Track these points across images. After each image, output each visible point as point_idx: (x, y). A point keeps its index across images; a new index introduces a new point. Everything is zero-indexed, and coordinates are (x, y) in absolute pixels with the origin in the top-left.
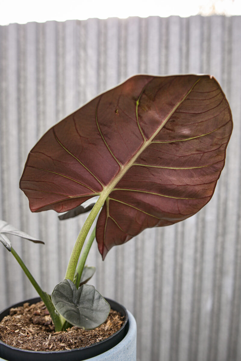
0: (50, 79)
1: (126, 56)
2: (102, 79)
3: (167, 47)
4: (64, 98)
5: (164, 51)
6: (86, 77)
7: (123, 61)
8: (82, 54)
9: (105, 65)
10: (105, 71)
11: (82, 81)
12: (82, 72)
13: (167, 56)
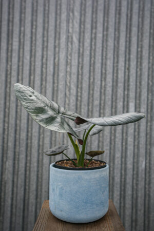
0: (52, 28)
1: (96, 17)
2: (82, 30)
3: (120, 14)
4: (59, 39)
5: (117, 16)
6: (73, 28)
7: (94, 20)
8: (71, 14)
9: (84, 22)
10: (84, 25)
11: (71, 30)
12: (71, 25)
13: (119, 19)
